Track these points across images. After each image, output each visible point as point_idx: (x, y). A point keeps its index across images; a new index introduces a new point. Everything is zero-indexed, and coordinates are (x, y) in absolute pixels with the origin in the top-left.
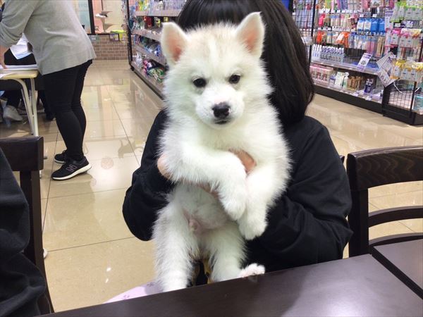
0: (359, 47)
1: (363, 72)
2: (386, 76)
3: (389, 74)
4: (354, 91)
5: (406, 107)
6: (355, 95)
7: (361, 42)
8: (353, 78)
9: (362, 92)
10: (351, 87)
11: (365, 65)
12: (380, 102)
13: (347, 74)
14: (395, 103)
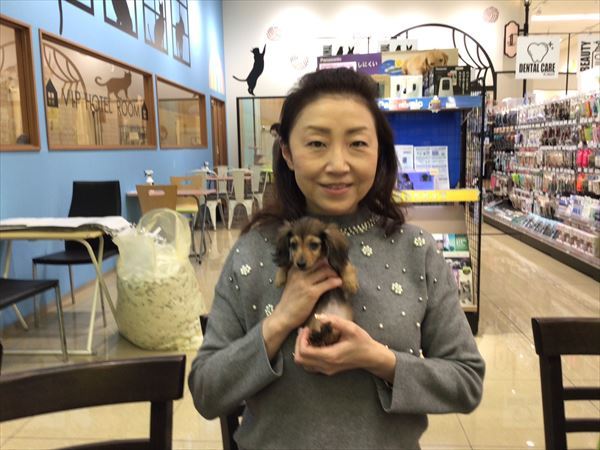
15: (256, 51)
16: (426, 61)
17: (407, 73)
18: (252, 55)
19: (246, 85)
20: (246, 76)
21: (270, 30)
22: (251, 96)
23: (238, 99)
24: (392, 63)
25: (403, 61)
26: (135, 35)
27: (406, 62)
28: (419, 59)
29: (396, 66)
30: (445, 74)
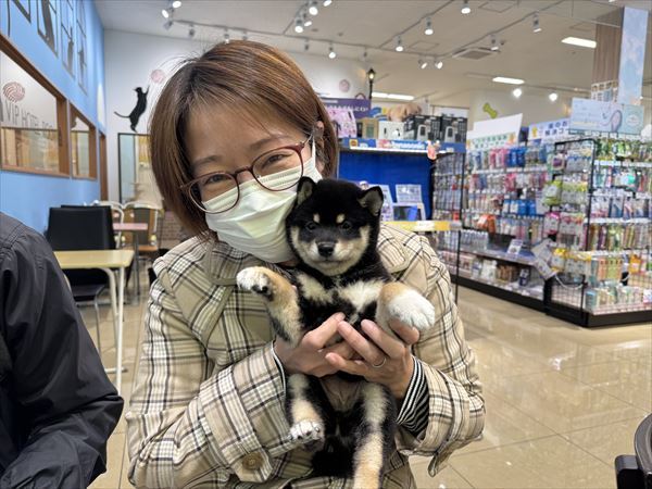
0: (506, 232)
1: (515, 261)
2: (546, 267)
3: (549, 264)
4: (505, 284)
5: (575, 304)
6: (508, 288)
7: (508, 227)
8: (502, 268)
9: (516, 285)
10: (501, 278)
11: (517, 253)
12: (541, 298)
13: (495, 262)
14: (560, 300)
15: (139, 90)
16: (406, 112)
17: (390, 119)
18: (136, 94)
19: (128, 122)
20: (128, 114)
21: (154, 72)
22: (133, 132)
23: (119, 134)
24: (379, 110)
25: (388, 109)
26: (56, 54)
27: (390, 111)
28: (399, 109)
29: (382, 113)
30: (422, 122)
